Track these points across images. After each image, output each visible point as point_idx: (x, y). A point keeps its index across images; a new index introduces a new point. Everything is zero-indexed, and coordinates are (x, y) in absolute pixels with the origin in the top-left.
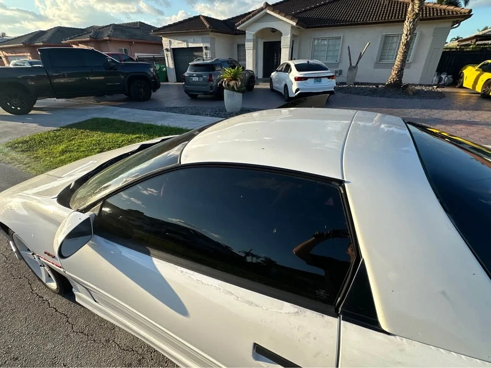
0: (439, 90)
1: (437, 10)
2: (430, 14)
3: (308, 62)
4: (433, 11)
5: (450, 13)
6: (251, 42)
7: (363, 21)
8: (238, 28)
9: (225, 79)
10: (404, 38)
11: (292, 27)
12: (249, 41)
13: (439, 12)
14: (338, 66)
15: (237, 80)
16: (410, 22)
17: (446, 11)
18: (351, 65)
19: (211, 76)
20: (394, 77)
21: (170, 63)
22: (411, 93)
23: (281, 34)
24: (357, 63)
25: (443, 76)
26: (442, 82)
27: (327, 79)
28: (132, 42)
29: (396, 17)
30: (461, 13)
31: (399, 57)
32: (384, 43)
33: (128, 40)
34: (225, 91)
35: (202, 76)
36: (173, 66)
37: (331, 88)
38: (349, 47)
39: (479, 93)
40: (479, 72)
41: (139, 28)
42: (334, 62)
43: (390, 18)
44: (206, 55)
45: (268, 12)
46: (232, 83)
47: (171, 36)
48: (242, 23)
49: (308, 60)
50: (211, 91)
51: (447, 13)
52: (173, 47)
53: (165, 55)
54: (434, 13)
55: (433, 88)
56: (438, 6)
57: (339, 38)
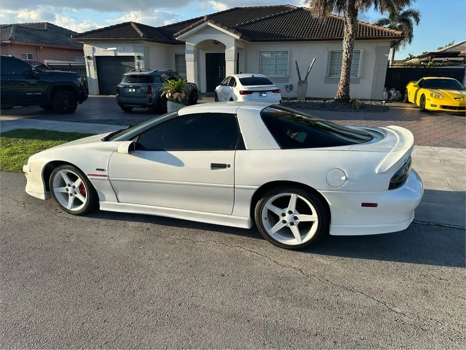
0: (387, 104)
1: (375, 30)
2: (369, 34)
3: (253, 76)
4: (372, 31)
5: (387, 34)
6: (192, 53)
7: (308, 37)
8: (176, 39)
9: (169, 91)
10: (344, 55)
11: (236, 40)
12: (190, 52)
13: (377, 32)
14: (288, 80)
15: (181, 92)
16: (347, 42)
17: (383, 32)
18: (300, 79)
19: (150, 88)
20: (341, 91)
21: (92, 73)
22: (358, 107)
23: (224, 47)
24: (306, 78)
25: (392, 92)
26: (392, 98)
27: (271, 92)
28: (39, 47)
29: (339, 35)
30: (395, 35)
31: (343, 73)
32: (332, 59)
33: (33, 44)
34: (168, 102)
35: (139, 87)
36: (97, 78)
37: (276, 102)
38: (296, 62)
39: (418, 107)
40: (417, 88)
41: (46, 31)
42: (283, 76)
43: (333, 36)
44: (139, 65)
45: (209, 24)
46: (176, 95)
47: (95, 43)
48: (182, 33)
49: (252, 75)
50: (151, 104)
51: (383, 34)
52: (96, 54)
53: (87, 64)
54: (372, 33)
55: (382, 103)
56: (376, 27)
57: (287, 52)
